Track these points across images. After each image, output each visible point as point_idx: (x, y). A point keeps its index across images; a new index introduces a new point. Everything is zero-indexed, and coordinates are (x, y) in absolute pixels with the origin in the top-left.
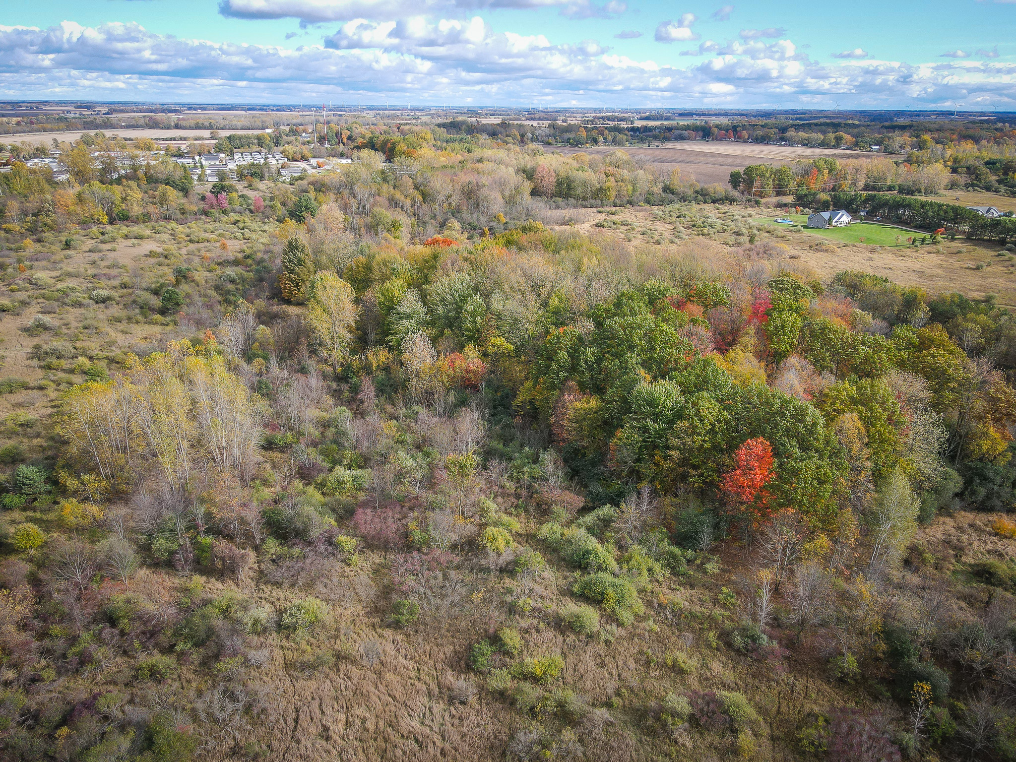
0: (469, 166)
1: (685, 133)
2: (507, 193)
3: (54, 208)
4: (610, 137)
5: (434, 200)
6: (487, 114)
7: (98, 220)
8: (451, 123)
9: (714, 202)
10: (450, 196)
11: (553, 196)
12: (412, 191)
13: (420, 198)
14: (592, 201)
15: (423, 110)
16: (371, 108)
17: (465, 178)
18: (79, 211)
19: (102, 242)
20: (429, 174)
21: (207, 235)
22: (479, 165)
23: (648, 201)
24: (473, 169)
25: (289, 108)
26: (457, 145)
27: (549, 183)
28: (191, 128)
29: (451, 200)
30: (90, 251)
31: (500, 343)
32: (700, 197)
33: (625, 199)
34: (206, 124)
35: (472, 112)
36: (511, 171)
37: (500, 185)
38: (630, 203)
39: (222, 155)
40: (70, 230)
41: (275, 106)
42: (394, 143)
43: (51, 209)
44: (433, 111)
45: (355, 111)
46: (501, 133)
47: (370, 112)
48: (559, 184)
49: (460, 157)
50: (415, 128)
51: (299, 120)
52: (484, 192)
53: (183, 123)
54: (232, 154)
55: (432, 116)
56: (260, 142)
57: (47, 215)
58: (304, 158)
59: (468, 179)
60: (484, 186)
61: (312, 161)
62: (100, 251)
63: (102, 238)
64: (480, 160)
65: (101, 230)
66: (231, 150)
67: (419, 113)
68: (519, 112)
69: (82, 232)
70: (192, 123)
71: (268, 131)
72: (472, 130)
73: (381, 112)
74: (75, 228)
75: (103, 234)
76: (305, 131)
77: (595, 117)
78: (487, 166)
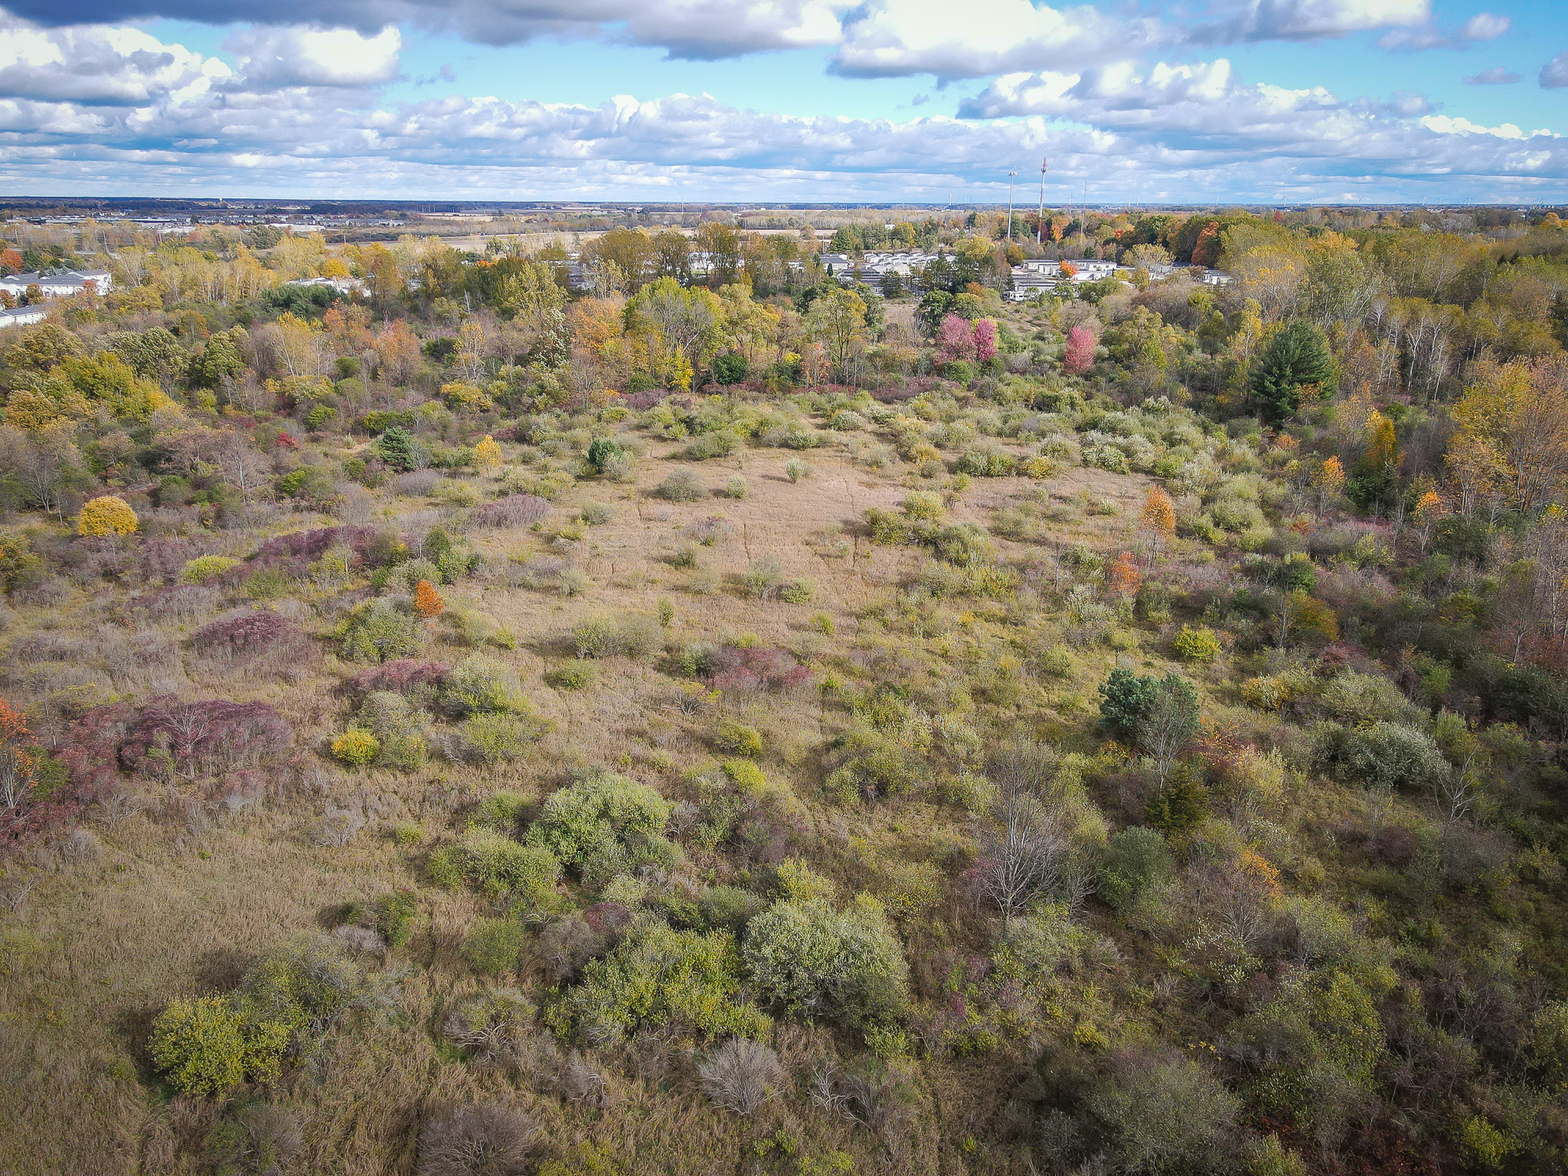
3: (567, 343)
7: (669, 380)
18: (627, 355)
19: (691, 456)
28: (762, 227)
30: (661, 494)
34: (784, 220)
39: (843, 257)
40: (599, 405)
43: (561, 345)
53: (749, 220)
57: (551, 364)
62: (694, 496)
63: (688, 442)
65: (683, 414)
69: (633, 417)
70: (763, 220)
74: (614, 402)
75: (689, 424)
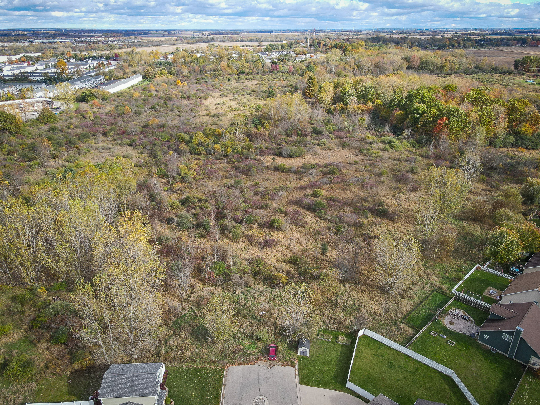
0: (380, 55)
1: (510, 42)
2: (395, 67)
4: (462, 44)
5: (362, 69)
6: (397, 33)
7: (235, 73)
8: (376, 37)
9: (500, 73)
10: (369, 67)
11: (417, 69)
12: (353, 65)
13: (357, 68)
14: (436, 72)
15: (361, 31)
16: (333, 31)
17: (377, 60)
20: (361, 59)
21: (274, 79)
22: (385, 55)
23: (465, 73)
24: (381, 57)
25: (291, 31)
26: (376, 48)
27: (417, 63)
28: (248, 41)
29: (369, 69)
30: (236, 83)
31: (379, 102)
32: (493, 71)
33: (453, 71)
34: (255, 39)
35: (389, 32)
36: (399, 58)
37: (393, 63)
38: (456, 73)
39: (267, 53)
41: (283, 30)
42: (346, 46)
43: (220, 69)
44: (367, 32)
45: (325, 32)
46: (401, 42)
47: (332, 33)
48: (422, 64)
49: (377, 52)
50: (356, 40)
51: (297, 37)
52: (385, 66)
53: (244, 39)
54: (271, 53)
55: (366, 34)
56: (283, 46)
58: (304, 54)
59: (379, 60)
60: (385, 63)
61: (307, 55)
64: (386, 53)
66: (271, 50)
67: (359, 33)
68: (417, 31)
70: (248, 39)
71: (284, 42)
72: (386, 41)
73: (339, 33)
75: (238, 78)
76: (302, 42)
77: (462, 34)
78: (389, 55)
